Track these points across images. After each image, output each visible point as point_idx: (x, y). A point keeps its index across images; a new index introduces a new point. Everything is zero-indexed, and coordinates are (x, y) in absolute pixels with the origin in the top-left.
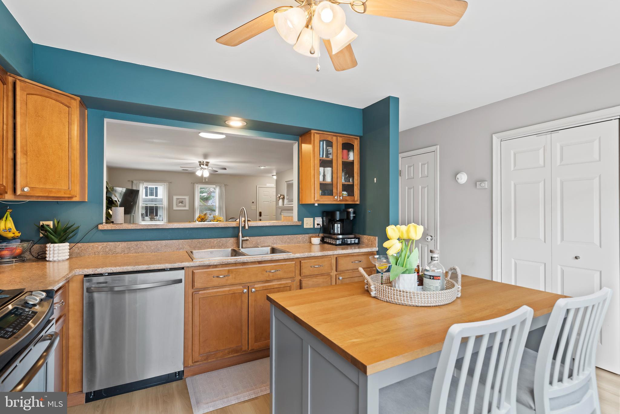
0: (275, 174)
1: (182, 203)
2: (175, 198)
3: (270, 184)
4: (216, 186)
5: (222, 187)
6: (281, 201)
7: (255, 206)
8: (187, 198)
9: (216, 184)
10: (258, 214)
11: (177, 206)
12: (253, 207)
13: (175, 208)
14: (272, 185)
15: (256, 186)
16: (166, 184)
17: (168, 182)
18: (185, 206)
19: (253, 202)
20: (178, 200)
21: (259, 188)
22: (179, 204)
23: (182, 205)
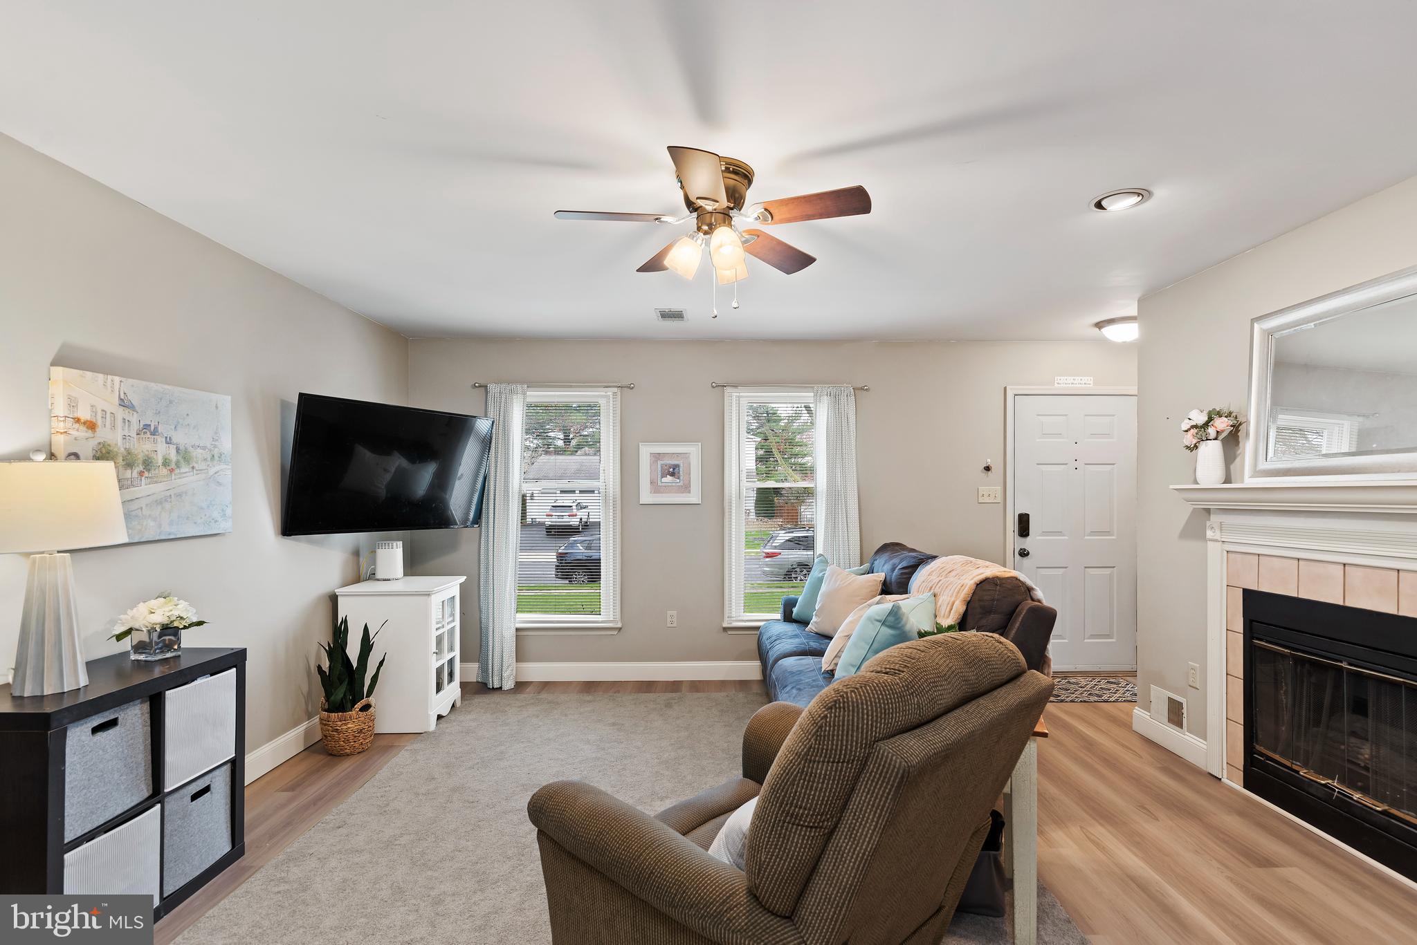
0: (1133, 311)
1: (672, 474)
2: (646, 451)
3: (1070, 379)
4: (815, 395)
5: (843, 399)
6: (1211, 452)
7: (999, 488)
8: (693, 452)
9: (816, 386)
10: (1012, 525)
11: (655, 488)
12: (990, 489)
13: (646, 497)
14: (1084, 382)
15: (1005, 388)
16: (610, 392)
17: (620, 385)
18: (686, 488)
19: (988, 469)
20: (660, 463)
21: (1015, 395)
22: (664, 480)
23: (674, 484)
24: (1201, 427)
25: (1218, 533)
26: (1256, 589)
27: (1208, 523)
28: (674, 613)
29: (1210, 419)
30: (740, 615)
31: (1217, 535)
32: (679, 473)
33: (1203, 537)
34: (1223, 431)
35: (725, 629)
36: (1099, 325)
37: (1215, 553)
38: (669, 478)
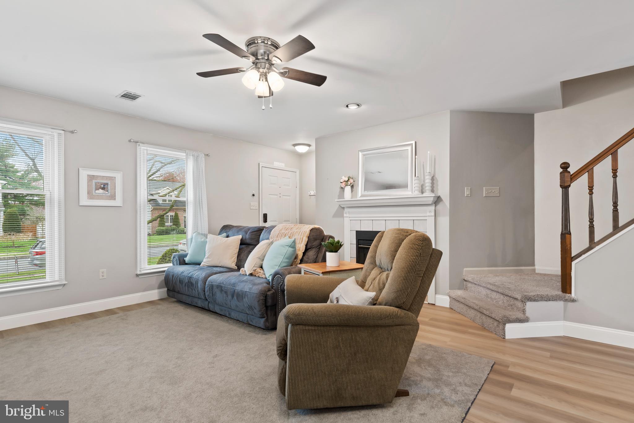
1: (103, 189)
2: (84, 174)
3: (278, 164)
4: (187, 155)
5: (200, 159)
6: (348, 189)
7: (257, 203)
8: (118, 177)
9: (187, 151)
10: (261, 218)
11: (90, 195)
12: (254, 203)
13: (84, 200)
14: (282, 165)
15: (259, 164)
16: (56, 133)
17: (63, 129)
18: (113, 197)
19: (253, 195)
20: (94, 181)
21: (262, 167)
22: (97, 191)
23: (104, 195)
24: (347, 181)
25: (348, 214)
26: (360, 230)
27: (344, 212)
28: (105, 270)
29: (349, 179)
30: (146, 267)
31: (348, 215)
32: (107, 188)
33: (343, 217)
34: (352, 183)
35: (137, 275)
36: (295, 145)
37: (347, 220)
38: (101, 191)
